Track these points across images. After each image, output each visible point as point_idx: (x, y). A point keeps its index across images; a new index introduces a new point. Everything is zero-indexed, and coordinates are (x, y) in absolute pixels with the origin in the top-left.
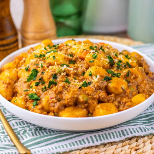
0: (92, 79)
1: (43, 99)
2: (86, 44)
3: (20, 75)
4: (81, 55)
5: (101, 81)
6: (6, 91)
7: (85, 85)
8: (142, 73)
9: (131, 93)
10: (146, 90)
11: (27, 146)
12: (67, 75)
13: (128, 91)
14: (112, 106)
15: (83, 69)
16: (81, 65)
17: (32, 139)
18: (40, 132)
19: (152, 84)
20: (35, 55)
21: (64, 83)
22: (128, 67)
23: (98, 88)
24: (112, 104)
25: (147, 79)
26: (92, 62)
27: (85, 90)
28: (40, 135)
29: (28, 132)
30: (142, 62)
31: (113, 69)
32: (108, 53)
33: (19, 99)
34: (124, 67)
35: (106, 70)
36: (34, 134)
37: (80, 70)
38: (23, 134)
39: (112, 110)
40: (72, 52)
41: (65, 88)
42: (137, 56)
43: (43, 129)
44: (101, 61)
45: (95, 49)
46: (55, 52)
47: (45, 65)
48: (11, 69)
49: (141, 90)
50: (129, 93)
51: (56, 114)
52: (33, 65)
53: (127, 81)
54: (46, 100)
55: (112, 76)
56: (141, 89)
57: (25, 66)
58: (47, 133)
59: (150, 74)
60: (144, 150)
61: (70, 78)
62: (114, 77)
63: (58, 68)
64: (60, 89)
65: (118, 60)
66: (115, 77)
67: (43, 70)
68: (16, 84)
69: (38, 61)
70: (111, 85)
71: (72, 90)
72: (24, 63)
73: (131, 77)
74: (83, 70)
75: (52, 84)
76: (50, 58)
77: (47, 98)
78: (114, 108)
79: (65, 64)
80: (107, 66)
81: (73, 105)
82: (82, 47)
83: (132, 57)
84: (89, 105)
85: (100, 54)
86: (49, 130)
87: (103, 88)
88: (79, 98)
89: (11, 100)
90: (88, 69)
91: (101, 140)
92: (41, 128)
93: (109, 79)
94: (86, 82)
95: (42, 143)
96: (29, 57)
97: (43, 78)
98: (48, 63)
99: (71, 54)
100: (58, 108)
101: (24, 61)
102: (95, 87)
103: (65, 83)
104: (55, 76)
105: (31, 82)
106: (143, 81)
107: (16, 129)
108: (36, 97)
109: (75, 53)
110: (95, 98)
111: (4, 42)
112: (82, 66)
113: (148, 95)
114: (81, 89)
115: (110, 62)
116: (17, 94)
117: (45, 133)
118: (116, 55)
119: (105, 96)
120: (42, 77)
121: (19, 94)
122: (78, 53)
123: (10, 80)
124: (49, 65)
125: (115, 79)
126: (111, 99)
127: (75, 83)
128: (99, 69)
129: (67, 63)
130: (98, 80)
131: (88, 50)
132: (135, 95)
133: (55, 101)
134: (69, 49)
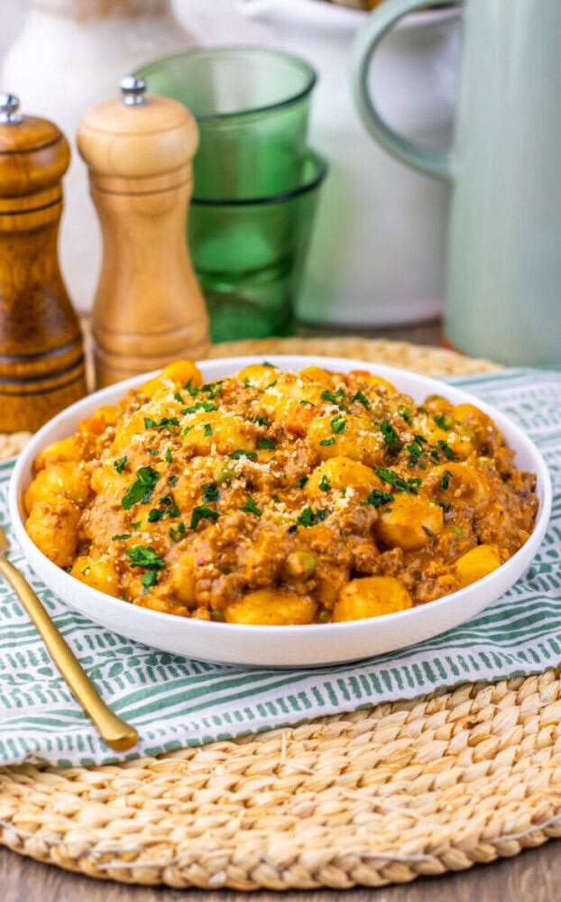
0: (330, 500)
1: (176, 566)
2: (310, 384)
3: (98, 484)
4: (295, 420)
5: (358, 508)
6: (55, 536)
7: (308, 519)
8: (488, 477)
9: (454, 543)
10: (501, 534)
11: (124, 714)
12: (252, 487)
13: (444, 538)
14: (393, 588)
15: (301, 467)
16: (294, 454)
17: (139, 692)
18: (165, 667)
19: (520, 513)
20: (146, 420)
21: (242, 513)
22: (445, 459)
23: (349, 530)
24: (393, 580)
25: (507, 496)
26: (329, 444)
27: (306, 535)
28: (165, 678)
29: (126, 668)
30: (489, 439)
31: (397, 464)
32: (379, 413)
33: (98, 564)
34: (433, 459)
35: (374, 468)
36: (147, 676)
37: (291, 470)
38: (111, 675)
39: (392, 600)
40: (263, 411)
41: (245, 531)
42: (473, 418)
43: (173, 658)
44: (359, 440)
45: (339, 399)
46: (211, 410)
47: (180, 455)
48: (68, 465)
49: (486, 534)
50: (446, 544)
51: (218, 614)
52: (141, 454)
53: (441, 505)
54: (186, 568)
55: (393, 490)
56: (486, 532)
57: (114, 453)
58: (187, 673)
59: (516, 477)
60: (495, 725)
61: (260, 497)
62: (399, 491)
63: (221, 465)
64: (229, 535)
65: (413, 434)
66: (404, 493)
67: (172, 470)
68: (86, 515)
69: (156, 440)
70: (391, 519)
71: (267, 535)
72: (109, 443)
73: (454, 492)
74: (301, 470)
75: (204, 517)
76: (196, 432)
77: (187, 564)
78: (399, 594)
79: (242, 452)
80: (379, 455)
81: (272, 586)
82: (297, 392)
83: (459, 424)
84: (320, 584)
85: (355, 418)
86: (192, 661)
87: (364, 528)
88: (288, 564)
89: (71, 567)
90: (318, 468)
91: (359, 696)
92: (167, 657)
93: (383, 500)
94: (310, 510)
95: (173, 704)
96: (125, 426)
97: (173, 498)
98: (188, 448)
99: (261, 416)
100: (224, 595)
101: (112, 438)
102: (338, 527)
103: (245, 515)
104: (211, 491)
105: (137, 509)
106: (492, 502)
107: (89, 660)
108: (151, 556)
109: (274, 413)
110: (339, 563)
111: (40, 367)
112: (296, 458)
113: (509, 549)
114: (294, 533)
115: (387, 443)
116: (91, 548)
117: (180, 672)
118: (406, 419)
119: (372, 556)
120: (171, 494)
121: (98, 547)
122: (286, 413)
123: (67, 502)
124: (191, 453)
125: (402, 498)
126: (390, 563)
127: (276, 515)
128: (351, 467)
129: (251, 446)
130: (349, 503)
131: (316, 402)
132: (468, 551)
133: (212, 571)
134: (255, 398)
